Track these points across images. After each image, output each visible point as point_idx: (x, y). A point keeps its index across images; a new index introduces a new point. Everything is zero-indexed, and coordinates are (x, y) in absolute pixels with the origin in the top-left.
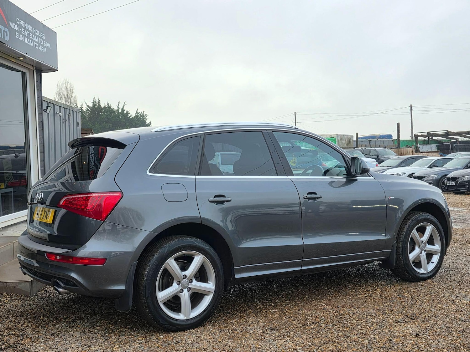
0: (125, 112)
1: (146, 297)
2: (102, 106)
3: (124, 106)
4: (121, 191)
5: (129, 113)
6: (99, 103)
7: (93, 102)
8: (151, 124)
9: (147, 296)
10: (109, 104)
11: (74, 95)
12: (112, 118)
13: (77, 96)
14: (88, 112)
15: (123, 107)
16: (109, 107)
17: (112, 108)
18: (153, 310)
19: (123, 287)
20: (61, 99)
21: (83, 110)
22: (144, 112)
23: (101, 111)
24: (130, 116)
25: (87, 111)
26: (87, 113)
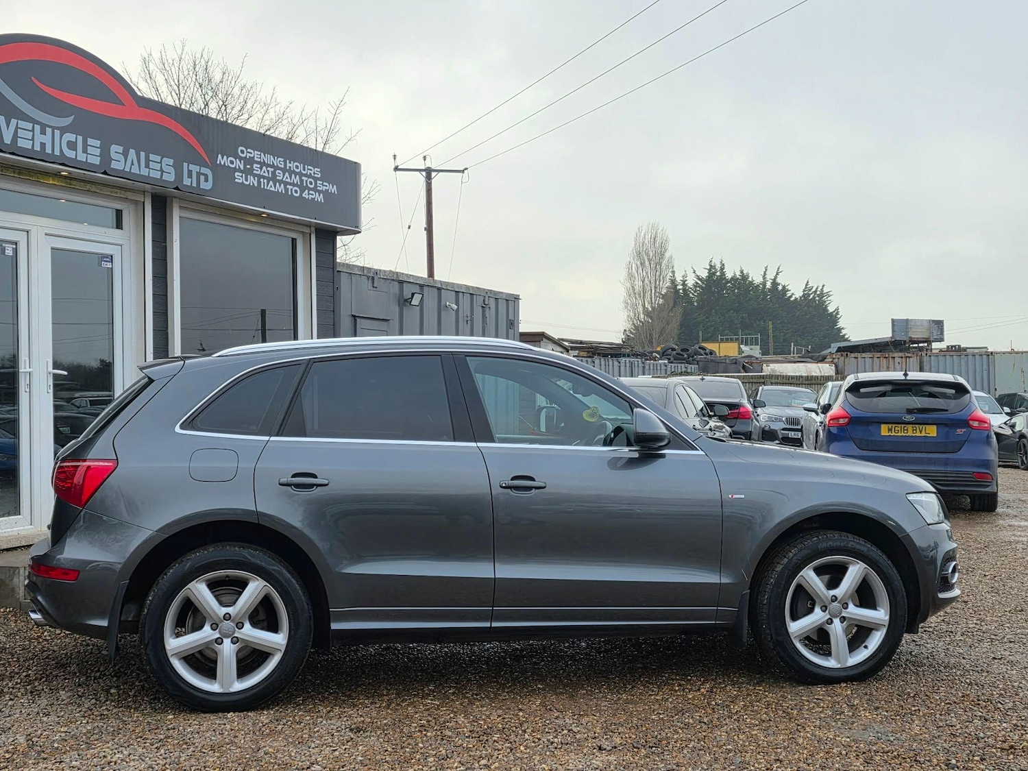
0: (780, 288)
2: (729, 275)
3: (777, 274)
4: (117, 459)
5: (788, 291)
6: (722, 269)
7: (708, 267)
8: (840, 313)
10: (745, 272)
11: (667, 255)
12: (750, 300)
13: (674, 257)
14: (698, 289)
15: (776, 277)
16: (744, 277)
17: (750, 279)
19: (104, 623)
20: (641, 264)
21: (686, 285)
22: (823, 286)
23: (725, 287)
24: (791, 297)
25: (695, 287)
26: (695, 292)
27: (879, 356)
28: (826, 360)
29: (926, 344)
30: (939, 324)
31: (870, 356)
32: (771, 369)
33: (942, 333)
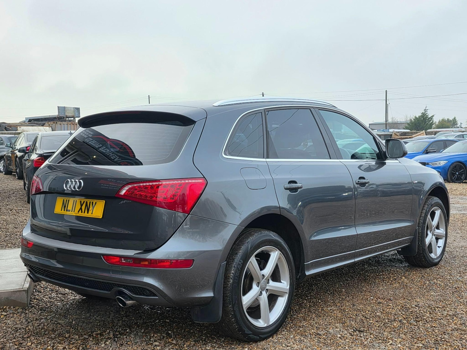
1: (232, 303)
4: (204, 177)
9: (234, 303)
18: (240, 319)
19: (211, 294)
27: (70, 123)
28: (44, 125)
29: (72, 119)
30: (78, 109)
31: (66, 123)
32: (22, 129)
33: (79, 114)
